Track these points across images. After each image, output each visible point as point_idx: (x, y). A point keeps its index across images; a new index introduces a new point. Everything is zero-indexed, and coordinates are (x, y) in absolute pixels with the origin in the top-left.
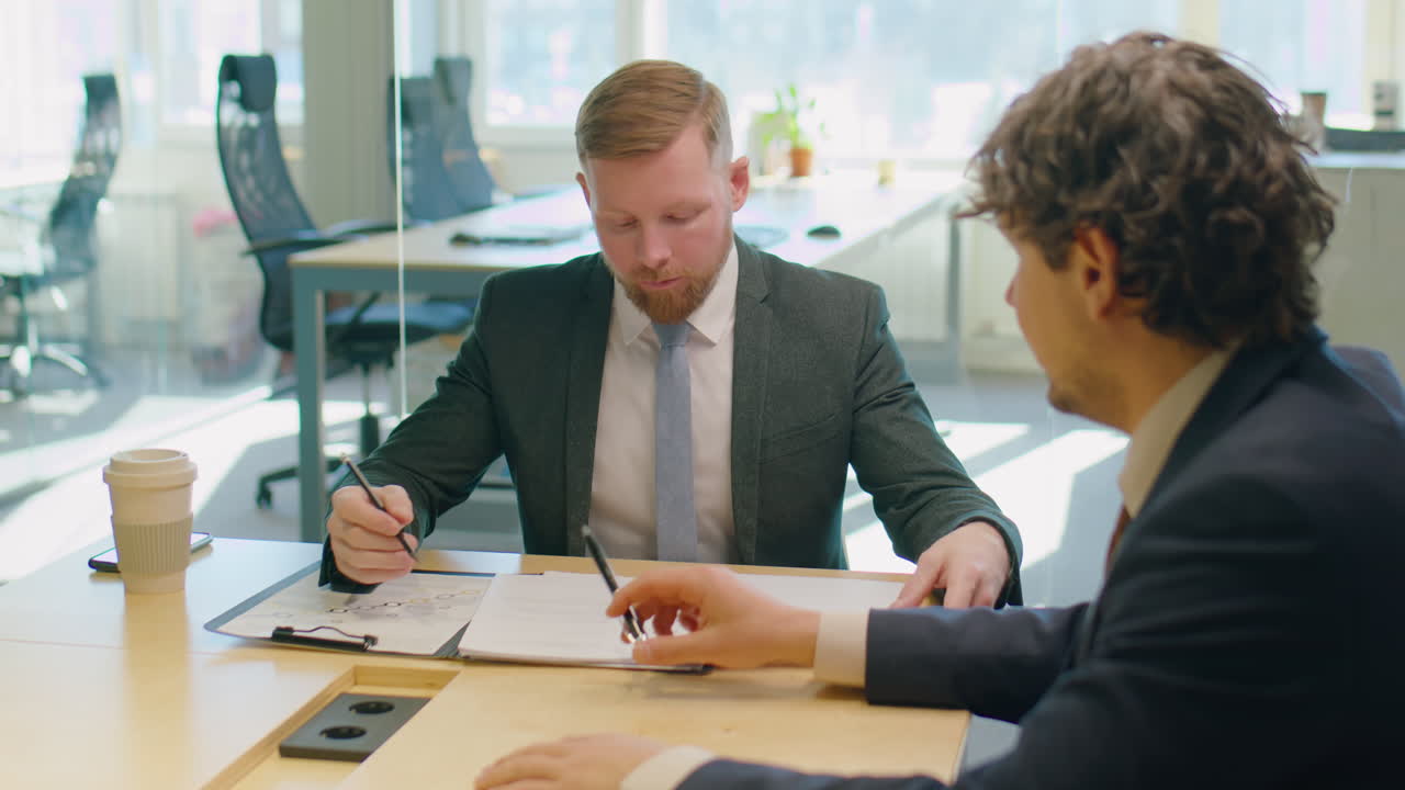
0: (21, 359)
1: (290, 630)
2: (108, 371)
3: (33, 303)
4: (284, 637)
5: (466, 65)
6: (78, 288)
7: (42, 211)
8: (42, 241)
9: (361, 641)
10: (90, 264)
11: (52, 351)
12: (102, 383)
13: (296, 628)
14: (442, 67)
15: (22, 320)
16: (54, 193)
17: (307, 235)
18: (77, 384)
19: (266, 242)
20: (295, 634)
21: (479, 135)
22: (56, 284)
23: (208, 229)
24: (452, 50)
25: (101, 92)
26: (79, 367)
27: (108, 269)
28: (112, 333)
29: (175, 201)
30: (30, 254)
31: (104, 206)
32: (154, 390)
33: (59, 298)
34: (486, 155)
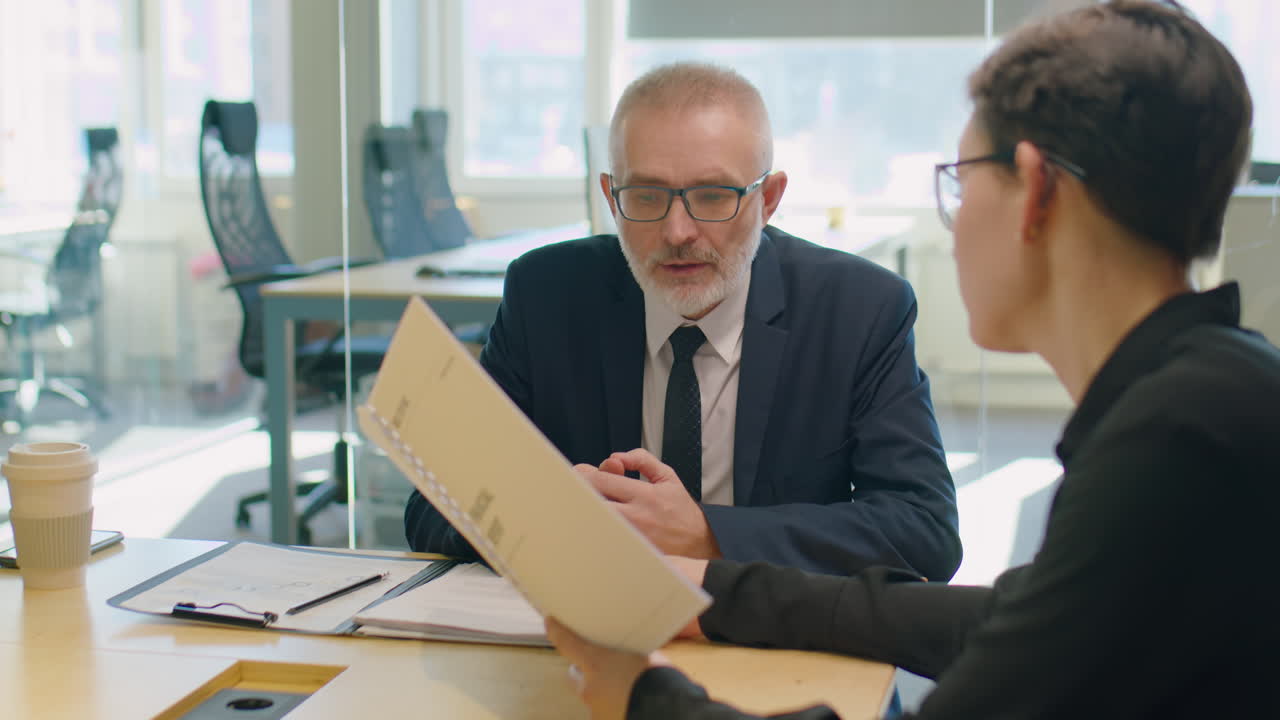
0: (28, 394)
1: (191, 606)
2: (109, 404)
3: (40, 340)
4: (185, 614)
5: (442, 117)
6: (84, 326)
7: (48, 254)
8: (48, 281)
9: (262, 618)
10: (94, 306)
11: (57, 385)
12: (103, 415)
13: (197, 604)
14: (420, 118)
15: (29, 357)
16: (58, 238)
17: (283, 269)
18: (77, 415)
19: (245, 276)
20: (197, 610)
21: (455, 184)
22: (63, 323)
23: (202, 274)
24: (433, 103)
25: (101, 141)
26: (81, 400)
27: (112, 309)
28: (115, 368)
29: (177, 247)
30: (36, 295)
31: (106, 251)
32: (146, 421)
33: (65, 336)
34: (462, 204)
